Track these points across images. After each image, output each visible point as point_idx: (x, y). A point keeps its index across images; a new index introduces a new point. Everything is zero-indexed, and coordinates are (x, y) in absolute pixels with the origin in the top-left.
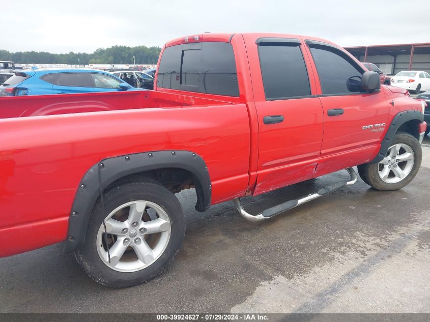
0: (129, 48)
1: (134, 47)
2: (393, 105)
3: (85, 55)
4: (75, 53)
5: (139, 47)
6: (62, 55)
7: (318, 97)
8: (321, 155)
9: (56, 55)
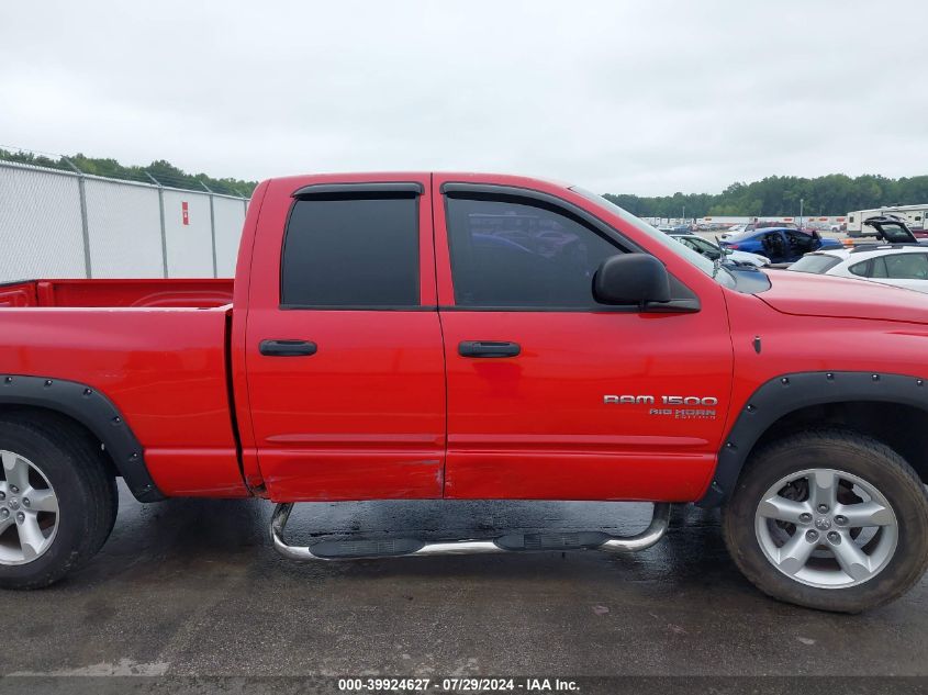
0: (803, 181)
1: (816, 177)
2: (758, 351)
3: (704, 199)
4: (684, 194)
5: (830, 177)
6: (659, 199)
7: (438, 310)
8: (447, 445)
9: (649, 199)
